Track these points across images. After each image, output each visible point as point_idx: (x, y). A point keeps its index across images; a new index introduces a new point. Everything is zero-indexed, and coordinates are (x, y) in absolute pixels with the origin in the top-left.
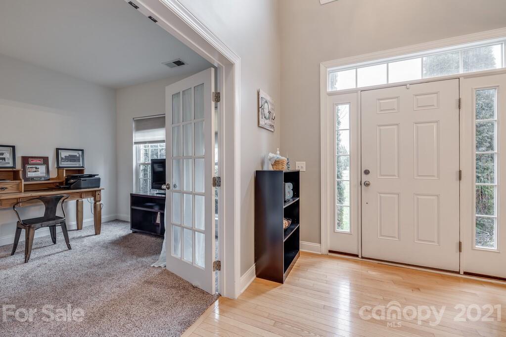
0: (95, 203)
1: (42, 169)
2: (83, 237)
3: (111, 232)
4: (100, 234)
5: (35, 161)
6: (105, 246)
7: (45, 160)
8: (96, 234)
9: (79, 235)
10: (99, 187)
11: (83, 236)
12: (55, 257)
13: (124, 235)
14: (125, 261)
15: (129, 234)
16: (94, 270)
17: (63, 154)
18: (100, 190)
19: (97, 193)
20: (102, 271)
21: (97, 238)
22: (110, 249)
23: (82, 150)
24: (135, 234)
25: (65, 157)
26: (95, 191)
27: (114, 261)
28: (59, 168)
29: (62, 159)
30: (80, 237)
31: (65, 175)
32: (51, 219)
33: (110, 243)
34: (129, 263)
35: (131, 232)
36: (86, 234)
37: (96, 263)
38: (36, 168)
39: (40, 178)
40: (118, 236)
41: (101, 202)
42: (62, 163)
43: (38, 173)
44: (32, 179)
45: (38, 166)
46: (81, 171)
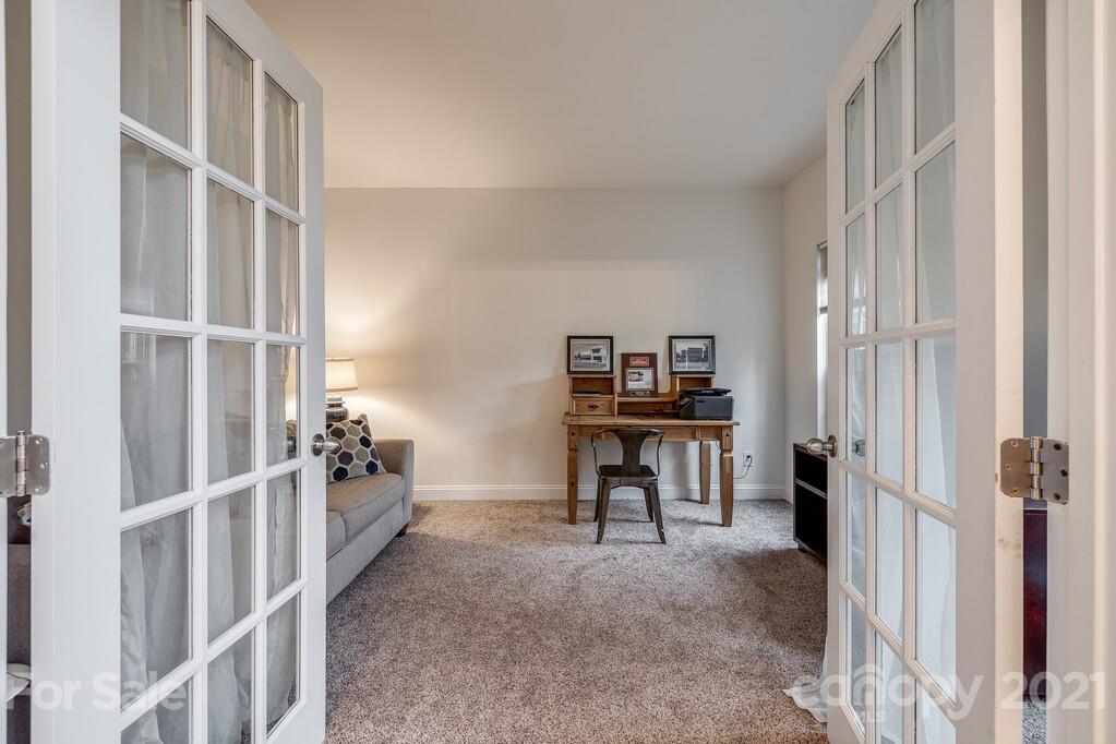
0: (722, 454)
1: (648, 374)
2: (699, 523)
3: (754, 528)
4: (730, 526)
5: (637, 362)
6: (722, 562)
7: (652, 358)
8: (722, 525)
9: (695, 517)
10: (729, 418)
11: (700, 520)
12: (634, 550)
13: (775, 547)
14: (733, 628)
15: (789, 550)
16: (667, 617)
17: (680, 346)
18: (731, 427)
19: (724, 433)
20: (675, 630)
21: (720, 536)
22: (725, 576)
23: (712, 337)
24: (803, 555)
25: (683, 351)
26: (721, 427)
27: (713, 615)
28: (673, 373)
29: (678, 356)
30: (696, 522)
31: (678, 389)
32: (636, 472)
33: (735, 558)
34: (738, 642)
35: (796, 546)
36: (708, 519)
37: (682, 600)
38: (640, 374)
39: (645, 391)
40: (761, 547)
41: (733, 454)
42: (678, 364)
43: (641, 382)
44: (634, 393)
45: (641, 371)
46: (707, 382)
